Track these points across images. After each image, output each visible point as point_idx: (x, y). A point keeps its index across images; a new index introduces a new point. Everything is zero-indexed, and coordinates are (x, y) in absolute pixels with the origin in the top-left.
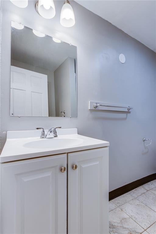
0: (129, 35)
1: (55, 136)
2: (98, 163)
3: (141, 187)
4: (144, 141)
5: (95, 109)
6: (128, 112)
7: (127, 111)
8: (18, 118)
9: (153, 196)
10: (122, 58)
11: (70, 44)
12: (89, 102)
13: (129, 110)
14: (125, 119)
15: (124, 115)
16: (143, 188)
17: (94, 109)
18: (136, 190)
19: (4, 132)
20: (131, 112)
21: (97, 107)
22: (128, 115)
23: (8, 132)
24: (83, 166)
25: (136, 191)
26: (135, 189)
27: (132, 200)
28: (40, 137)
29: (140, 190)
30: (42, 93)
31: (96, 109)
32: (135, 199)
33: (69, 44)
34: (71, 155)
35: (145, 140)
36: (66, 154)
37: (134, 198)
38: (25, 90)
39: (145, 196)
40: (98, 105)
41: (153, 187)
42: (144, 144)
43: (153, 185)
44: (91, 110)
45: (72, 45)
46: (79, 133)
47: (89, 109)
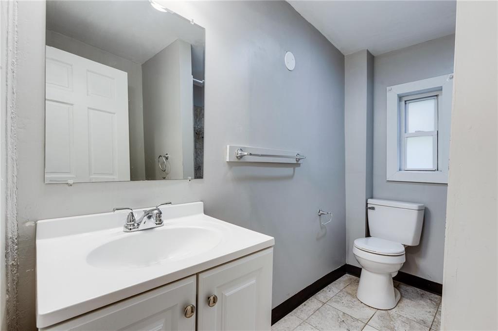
0: (302, 17)
1: (159, 224)
2: (254, 281)
3: (313, 298)
4: (320, 215)
5: (239, 161)
6: (297, 165)
7: (295, 162)
8: (66, 186)
9: (333, 312)
10: (290, 60)
11: (191, 20)
12: (228, 146)
13: (297, 160)
14: (291, 177)
15: (288, 171)
16: (316, 301)
17: (237, 160)
18: (305, 305)
19: (28, 224)
20: (301, 165)
21: (241, 157)
22: (297, 169)
23: (38, 222)
24: (227, 294)
25: (304, 307)
26: (303, 304)
27: (300, 325)
28: (122, 229)
29: (312, 304)
30: (114, 114)
31: (241, 160)
32: (304, 322)
33: (189, 21)
34: (204, 277)
35: (322, 214)
36: (195, 276)
37: (302, 321)
38: (72, 105)
39: (320, 314)
40: (246, 153)
41: (332, 296)
42: (320, 220)
43: (331, 292)
44: (230, 163)
45: (195, 24)
46: (207, 212)
47: (228, 160)
